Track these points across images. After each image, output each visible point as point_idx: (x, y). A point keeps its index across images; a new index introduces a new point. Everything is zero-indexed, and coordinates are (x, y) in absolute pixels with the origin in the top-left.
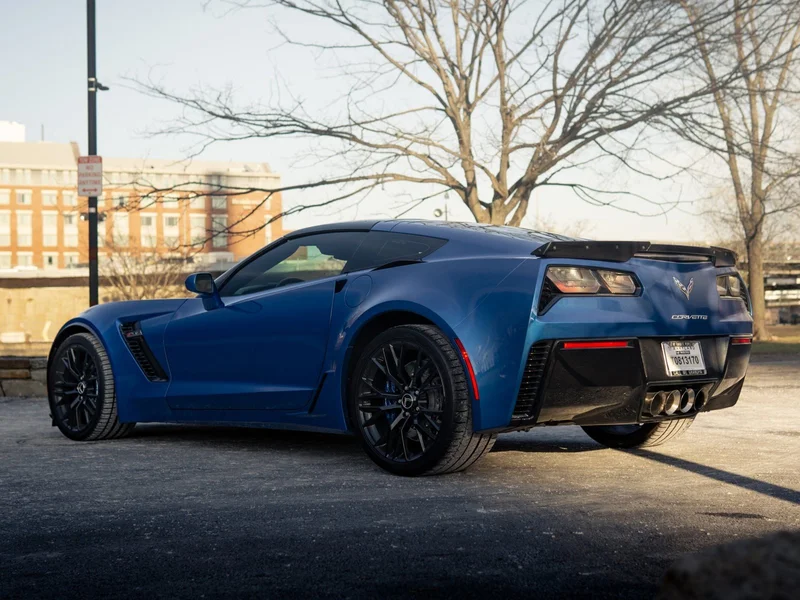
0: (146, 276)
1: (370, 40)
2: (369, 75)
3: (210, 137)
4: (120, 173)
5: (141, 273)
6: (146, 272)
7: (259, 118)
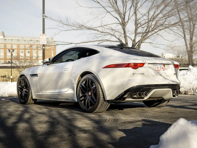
0: (25, 66)
1: (102, 6)
2: (98, 15)
3: (61, 30)
4: (15, 40)
5: (24, 65)
6: (25, 65)
7: (76, 25)
